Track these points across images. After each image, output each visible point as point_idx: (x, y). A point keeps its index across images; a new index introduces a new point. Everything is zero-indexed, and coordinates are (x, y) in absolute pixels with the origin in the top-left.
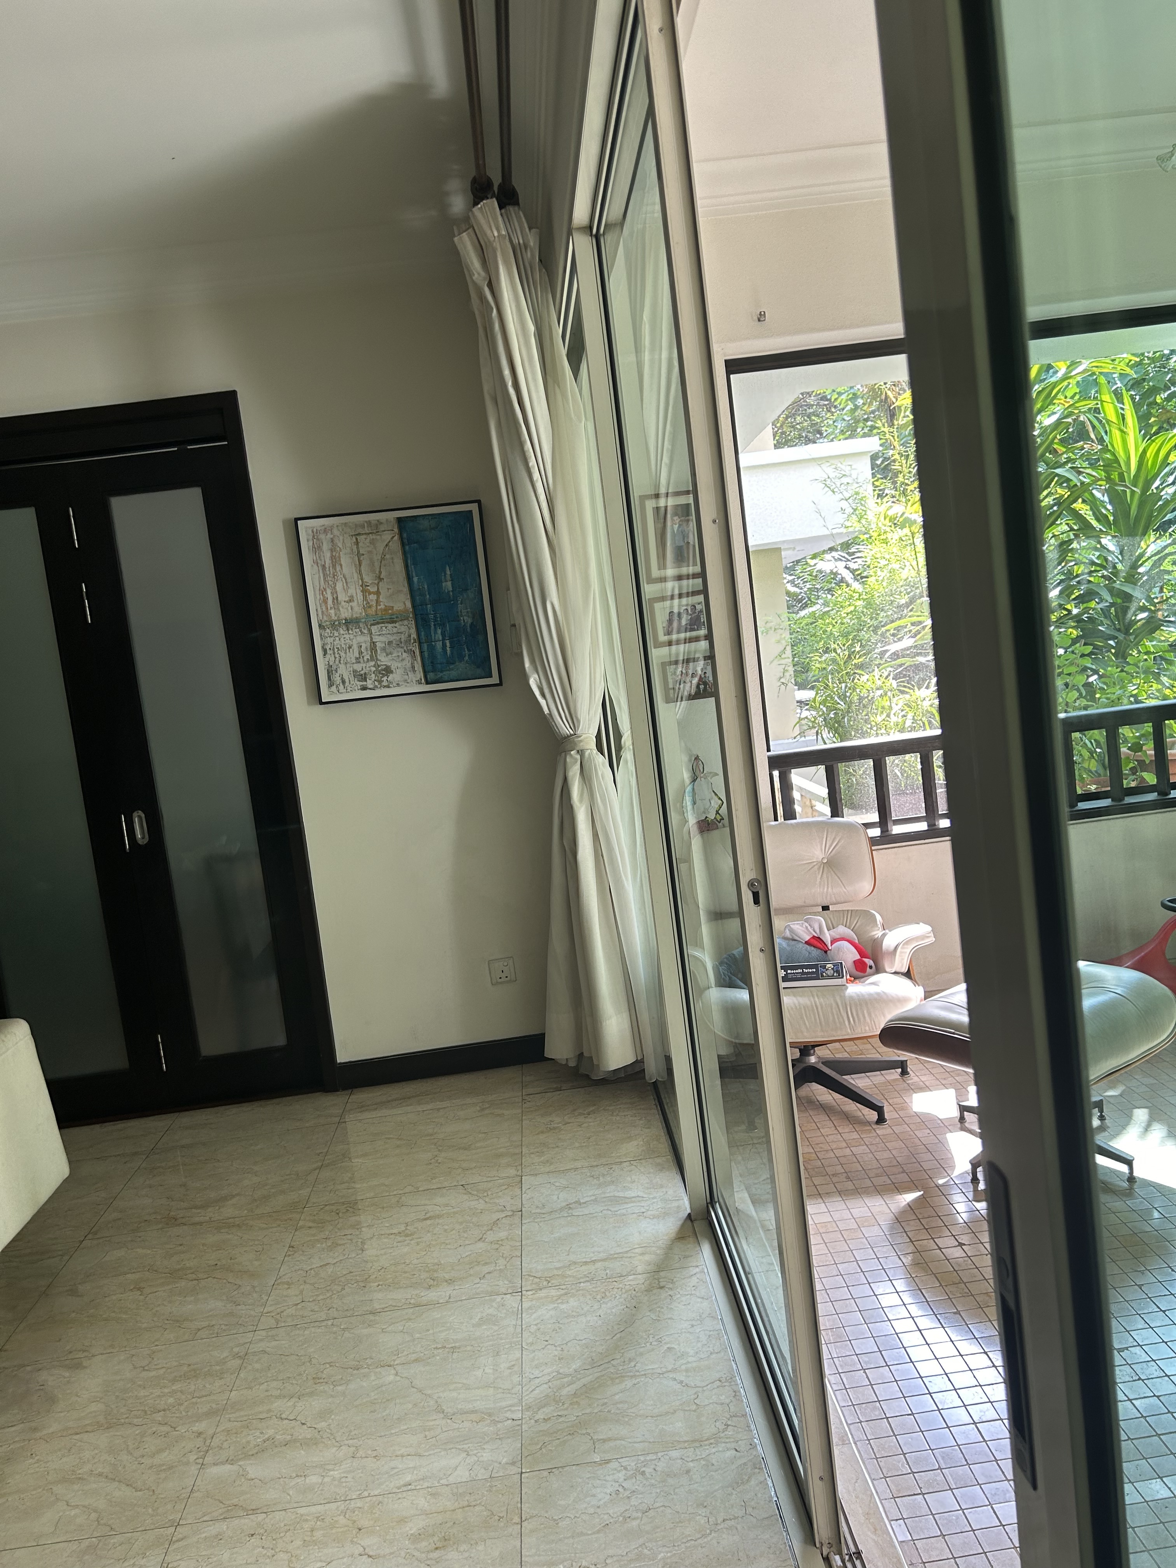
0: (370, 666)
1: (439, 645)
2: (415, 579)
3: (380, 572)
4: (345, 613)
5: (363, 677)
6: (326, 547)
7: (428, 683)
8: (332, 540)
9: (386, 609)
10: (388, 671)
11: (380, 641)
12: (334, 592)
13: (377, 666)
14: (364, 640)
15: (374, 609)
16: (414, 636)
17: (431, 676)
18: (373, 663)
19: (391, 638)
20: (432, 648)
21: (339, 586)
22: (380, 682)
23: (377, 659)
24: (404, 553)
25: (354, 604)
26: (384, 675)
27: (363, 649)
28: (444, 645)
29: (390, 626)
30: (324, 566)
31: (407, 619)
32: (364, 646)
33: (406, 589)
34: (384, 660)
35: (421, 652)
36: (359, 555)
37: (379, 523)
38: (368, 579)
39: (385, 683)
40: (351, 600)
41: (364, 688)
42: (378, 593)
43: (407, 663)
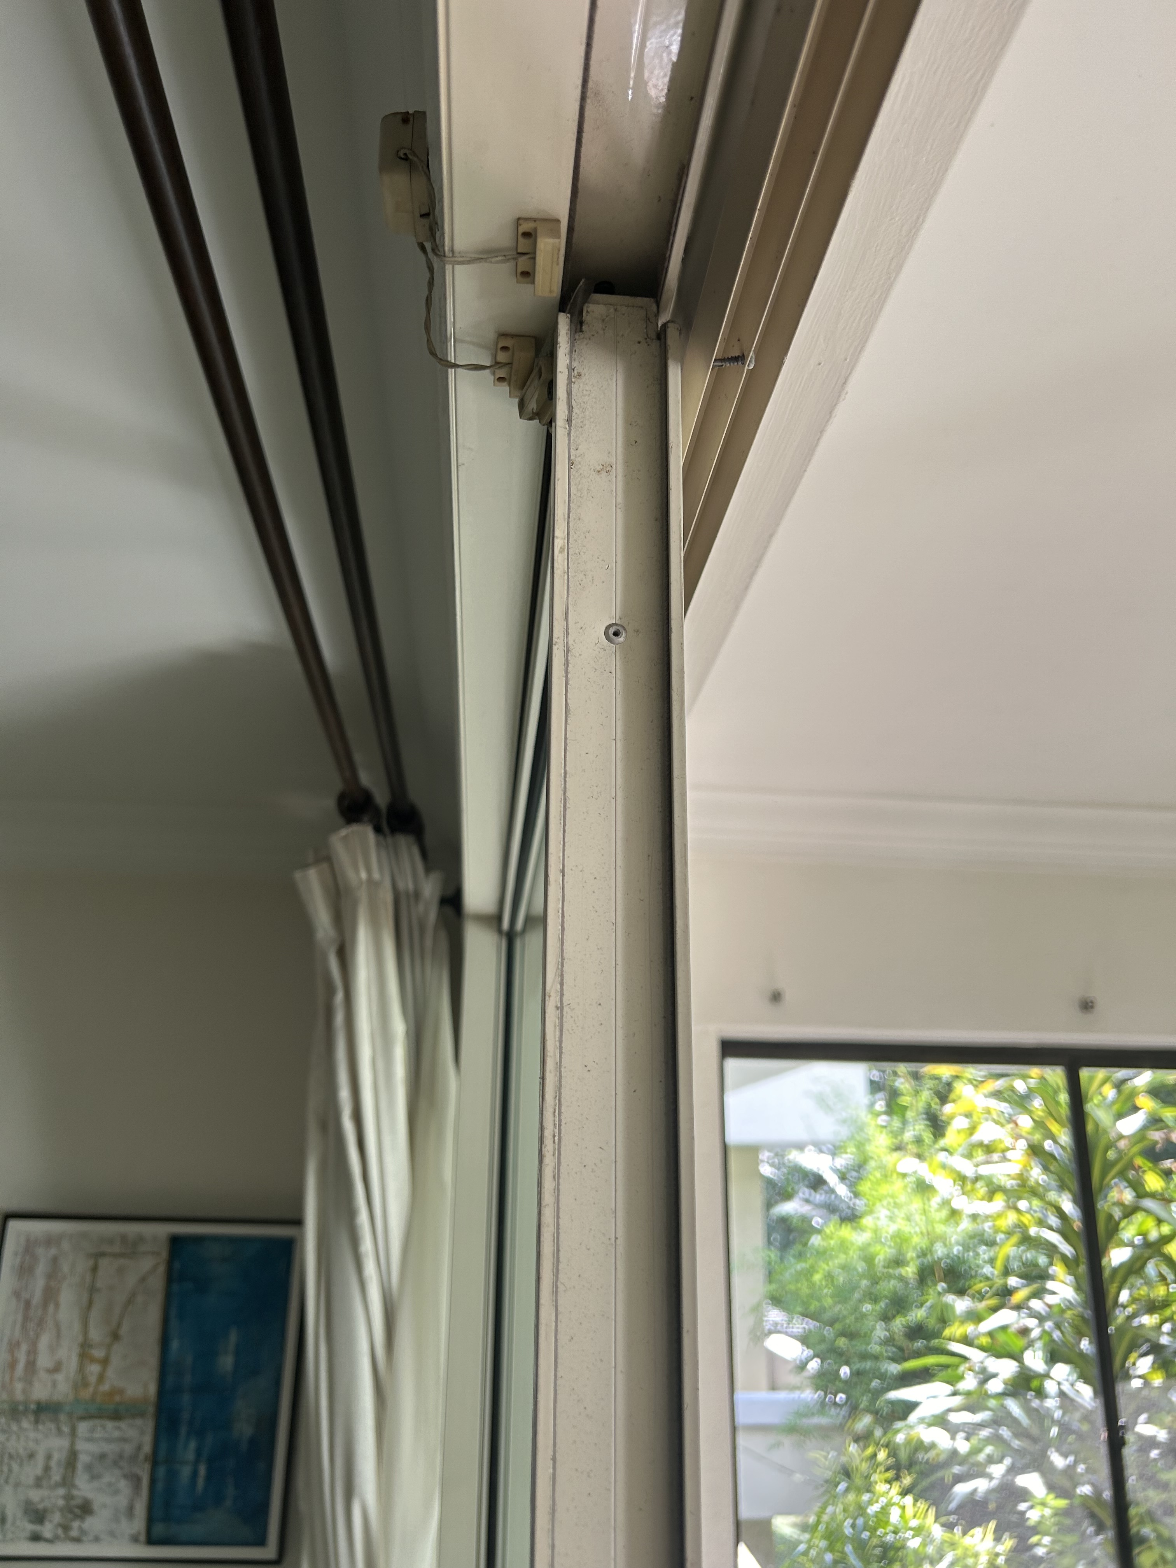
0: (54, 1498)
1: (186, 1471)
2: (175, 1345)
3: (119, 1325)
4: (40, 1392)
5: (38, 1516)
6: (41, 1269)
7: (151, 1541)
8: (55, 1260)
9: (111, 1393)
10: (86, 1509)
11: (86, 1450)
12: (33, 1352)
13: (68, 1497)
14: (58, 1445)
15: (91, 1389)
16: (147, 1448)
17: (159, 1529)
18: (61, 1491)
19: (107, 1448)
20: (172, 1475)
21: (44, 1341)
22: (66, 1528)
23: (73, 1486)
24: (168, 1296)
25: (60, 1377)
26: (77, 1517)
27: (53, 1464)
28: (195, 1474)
29: (110, 1425)
30: (28, 1304)
31: (142, 1415)
32: (56, 1456)
33: (153, 1360)
34: (84, 1487)
35: (153, 1481)
36: (93, 1290)
37: (141, 1239)
38: (95, 1335)
39: (74, 1533)
40: (57, 1368)
41: (36, 1538)
42: (105, 1362)
43: (122, 1501)
